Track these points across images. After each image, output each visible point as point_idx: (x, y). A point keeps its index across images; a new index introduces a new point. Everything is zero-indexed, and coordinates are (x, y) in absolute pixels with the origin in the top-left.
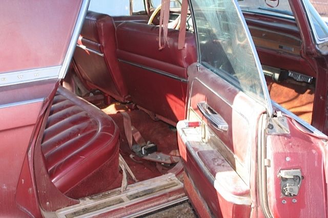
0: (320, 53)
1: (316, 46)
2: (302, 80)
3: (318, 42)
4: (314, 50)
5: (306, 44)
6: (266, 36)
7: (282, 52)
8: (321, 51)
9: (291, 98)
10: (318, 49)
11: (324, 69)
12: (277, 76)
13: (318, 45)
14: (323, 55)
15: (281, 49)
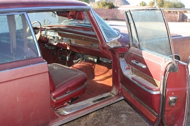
0: (110, 47)
1: (107, 43)
2: (106, 62)
3: (107, 41)
4: (105, 46)
5: (101, 43)
6: (84, 39)
7: (93, 48)
8: (110, 46)
9: (105, 72)
10: (108, 45)
11: (115, 55)
12: (96, 60)
13: (107, 42)
14: (112, 48)
15: (92, 46)
